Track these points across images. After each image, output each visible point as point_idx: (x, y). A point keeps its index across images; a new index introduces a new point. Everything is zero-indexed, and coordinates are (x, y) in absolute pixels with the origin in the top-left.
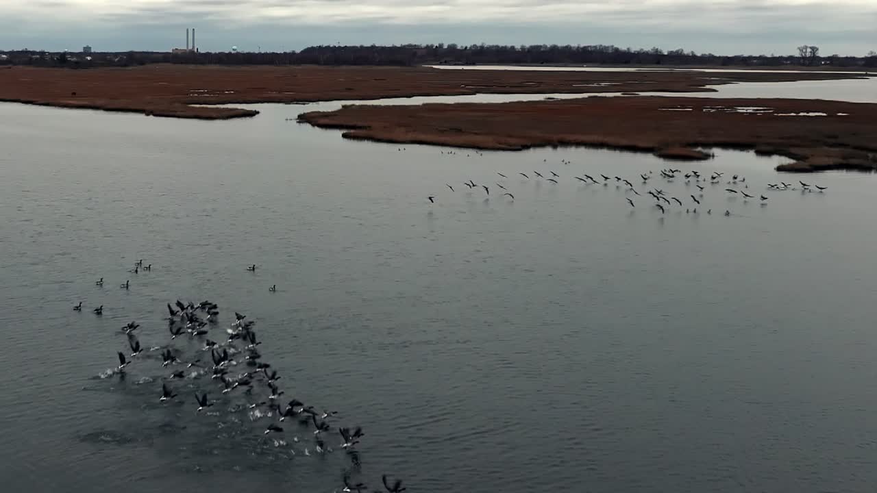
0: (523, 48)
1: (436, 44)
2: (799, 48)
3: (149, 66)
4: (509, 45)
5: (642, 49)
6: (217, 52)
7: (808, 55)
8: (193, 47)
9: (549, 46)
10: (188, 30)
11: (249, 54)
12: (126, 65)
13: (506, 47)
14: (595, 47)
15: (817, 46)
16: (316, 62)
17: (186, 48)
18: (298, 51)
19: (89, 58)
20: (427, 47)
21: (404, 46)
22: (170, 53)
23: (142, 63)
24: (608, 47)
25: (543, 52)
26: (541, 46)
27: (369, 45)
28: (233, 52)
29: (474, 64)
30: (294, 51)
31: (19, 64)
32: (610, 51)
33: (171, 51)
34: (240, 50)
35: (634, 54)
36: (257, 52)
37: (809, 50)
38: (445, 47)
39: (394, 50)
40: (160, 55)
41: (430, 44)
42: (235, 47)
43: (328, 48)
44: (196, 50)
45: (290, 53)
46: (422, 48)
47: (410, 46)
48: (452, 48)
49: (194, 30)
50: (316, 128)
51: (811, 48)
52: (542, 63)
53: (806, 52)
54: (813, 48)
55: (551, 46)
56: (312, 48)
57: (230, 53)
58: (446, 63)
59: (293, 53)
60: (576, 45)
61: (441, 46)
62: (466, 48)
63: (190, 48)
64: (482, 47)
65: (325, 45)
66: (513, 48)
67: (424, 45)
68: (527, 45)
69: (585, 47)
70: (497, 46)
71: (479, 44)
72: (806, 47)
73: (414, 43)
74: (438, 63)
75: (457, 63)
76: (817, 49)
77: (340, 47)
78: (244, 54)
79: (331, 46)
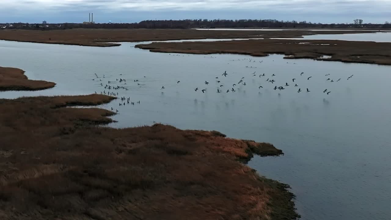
0: (236, 21)
1: (198, 19)
2: (354, 20)
3: (74, 29)
4: (230, 19)
5: (288, 21)
6: (103, 23)
7: (358, 23)
8: (92, 21)
9: (247, 20)
10: (90, 14)
11: (116, 24)
12: (64, 29)
13: (229, 21)
14: (268, 20)
15: (362, 20)
16: (145, 27)
17: (89, 22)
18: (138, 23)
19: (47, 26)
20: (195, 20)
21: (184, 20)
22: (82, 24)
23: (71, 28)
24: (273, 20)
25: (245, 22)
26: (244, 20)
27: (169, 20)
28: (110, 23)
29: (214, 28)
30: (136, 23)
31: (19, 28)
32: (274, 22)
33: (82, 23)
34: (112, 22)
35: (284, 23)
36: (120, 23)
37: (359, 21)
38: (202, 20)
39: (180, 22)
40: (78, 25)
41: (195, 19)
42: (110, 21)
43: (151, 21)
44: (93, 22)
45: (134, 24)
46: (192, 21)
47: (187, 20)
48: (205, 21)
49: (92, 14)
50: (141, 49)
51: (359, 20)
52: (244, 27)
53: (357, 22)
54: (360, 20)
55: (249, 20)
56: (144, 21)
57: (108, 24)
58: (202, 28)
59: (136, 24)
60: (259, 20)
61: (201, 20)
62: (211, 21)
63: (91, 21)
64: (218, 21)
65: (150, 20)
66: (232, 21)
67: (193, 20)
68: (238, 19)
69: (263, 20)
70: (225, 20)
71: (217, 19)
72: (357, 20)
73: (188, 19)
74: (199, 27)
75: (207, 27)
76: (362, 21)
77: (156, 21)
78: (114, 24)
79: (153, 20)
